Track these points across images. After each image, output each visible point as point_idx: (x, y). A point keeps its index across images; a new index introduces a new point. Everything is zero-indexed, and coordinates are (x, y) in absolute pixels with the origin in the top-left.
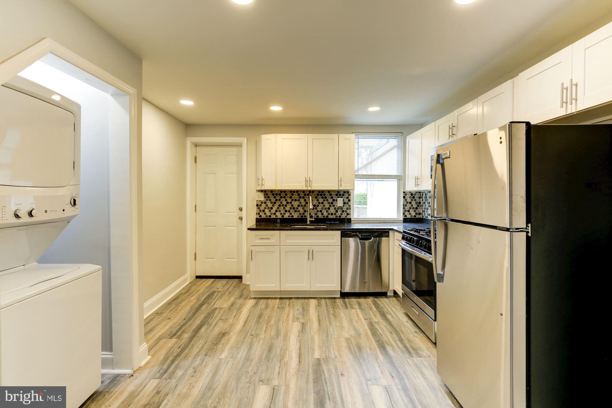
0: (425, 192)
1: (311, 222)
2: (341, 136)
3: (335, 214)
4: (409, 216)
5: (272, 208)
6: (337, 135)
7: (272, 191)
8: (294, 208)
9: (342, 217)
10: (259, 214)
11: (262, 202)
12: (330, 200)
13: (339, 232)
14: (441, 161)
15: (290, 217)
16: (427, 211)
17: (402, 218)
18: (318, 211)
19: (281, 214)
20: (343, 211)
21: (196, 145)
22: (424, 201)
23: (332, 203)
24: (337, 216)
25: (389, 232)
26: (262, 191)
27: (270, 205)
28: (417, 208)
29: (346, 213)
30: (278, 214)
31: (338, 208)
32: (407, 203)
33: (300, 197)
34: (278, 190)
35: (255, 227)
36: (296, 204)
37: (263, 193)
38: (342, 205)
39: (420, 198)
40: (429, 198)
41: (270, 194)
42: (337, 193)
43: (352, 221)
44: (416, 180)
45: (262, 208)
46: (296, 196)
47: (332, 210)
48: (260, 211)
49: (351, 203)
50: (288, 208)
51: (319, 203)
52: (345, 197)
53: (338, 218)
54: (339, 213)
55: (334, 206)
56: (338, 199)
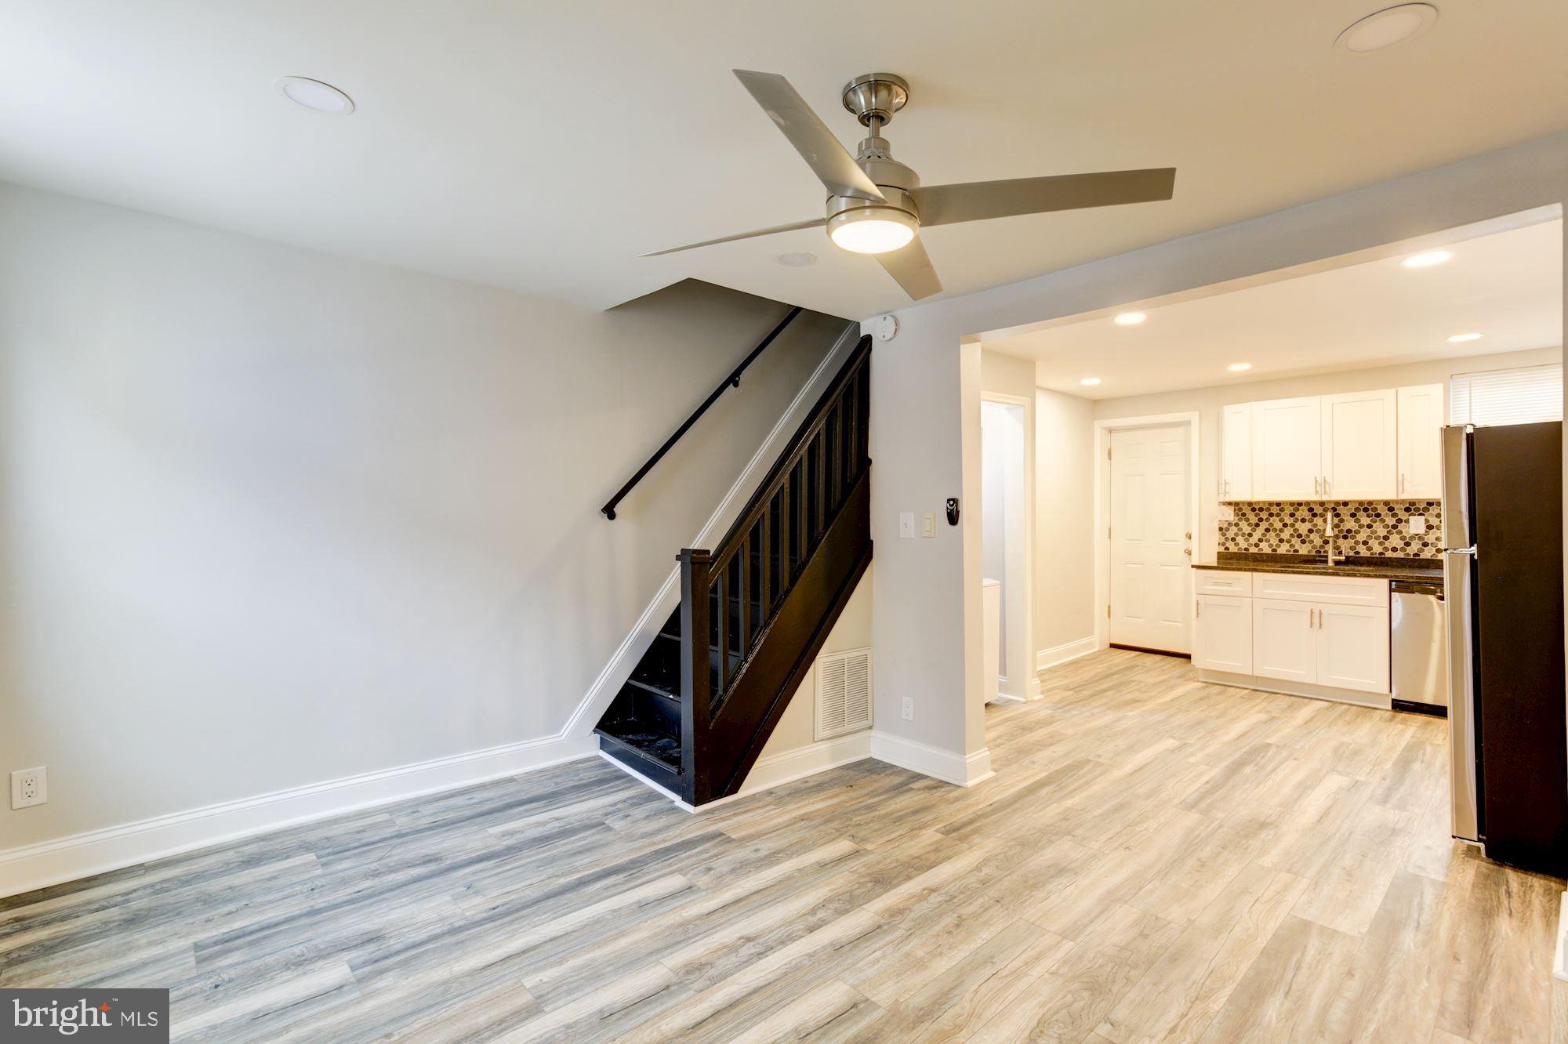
1: (1337, 563)
2: (1404, 391)
3: (1403, 549)
5: (1250, 535)
6: (1393, 391)
7: (1250, 504)
8: (1299, 536)
9: (1421, 557)
10: (1223, 544)
11: (1230, 524)
12: (1391, 521)
13: (1387, 582)
15: (1290, 551)
18: (1357, 543)
19: (1271, 546)
20: (1425, 545)
21: (1110, 431)
23: (1394, 527)
24: (1408, 554)
26: (1230, 504)
27: (1247, 529)
29: (1435, 549)
30: (1264, 545)
31: (1412, 538)
33: (1315, 515)
34: (1264, 502)
35: (1215, 564)
36: (1303, 528)
37: (1233, 508)
38: (1422, 530)
41: (1246, 510)
42: (1407, 505)
45: (1230, 534)
46: (1303, 512)
47: (1395, 541)
48: (1227, 539)
50: (1285, 535)
51: (1361, 526)
52: (1432, 515)
53: (1412, 557)
54: (1415, 547)
55: (1401, 532)
56: (1411, 518)
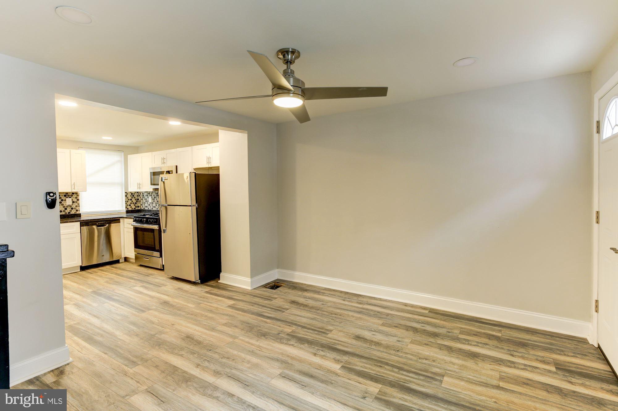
0: (142, 192)
2: (73, 151)
3: (64, 211)
4: (130, 209)
6: (69, 150)
9: (71, 213)
13: (79, 223)
14: (163, 180)
16: (144, 205)
17: (124, 210)
20: (72, 209)
22: (142, 198)
23: (61, 202)
24: (66, 213)
25: (119, 219)
28: (136, 203)
29: (75, 210)
31: (67, 206)
32: (129, 200)
38: (71, 203)
39: (138, 196)
40: (146, 196)
42: (65, 194)
43: (81, 216)
44: (139, 185)
49: (80, 202)
52: (74, 197)
53: (68, 214)
54: (69, 210)
55: (63, 205)
56: (67, 199)
